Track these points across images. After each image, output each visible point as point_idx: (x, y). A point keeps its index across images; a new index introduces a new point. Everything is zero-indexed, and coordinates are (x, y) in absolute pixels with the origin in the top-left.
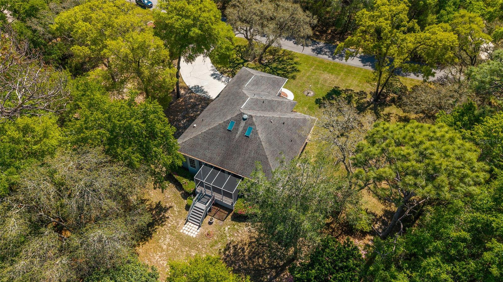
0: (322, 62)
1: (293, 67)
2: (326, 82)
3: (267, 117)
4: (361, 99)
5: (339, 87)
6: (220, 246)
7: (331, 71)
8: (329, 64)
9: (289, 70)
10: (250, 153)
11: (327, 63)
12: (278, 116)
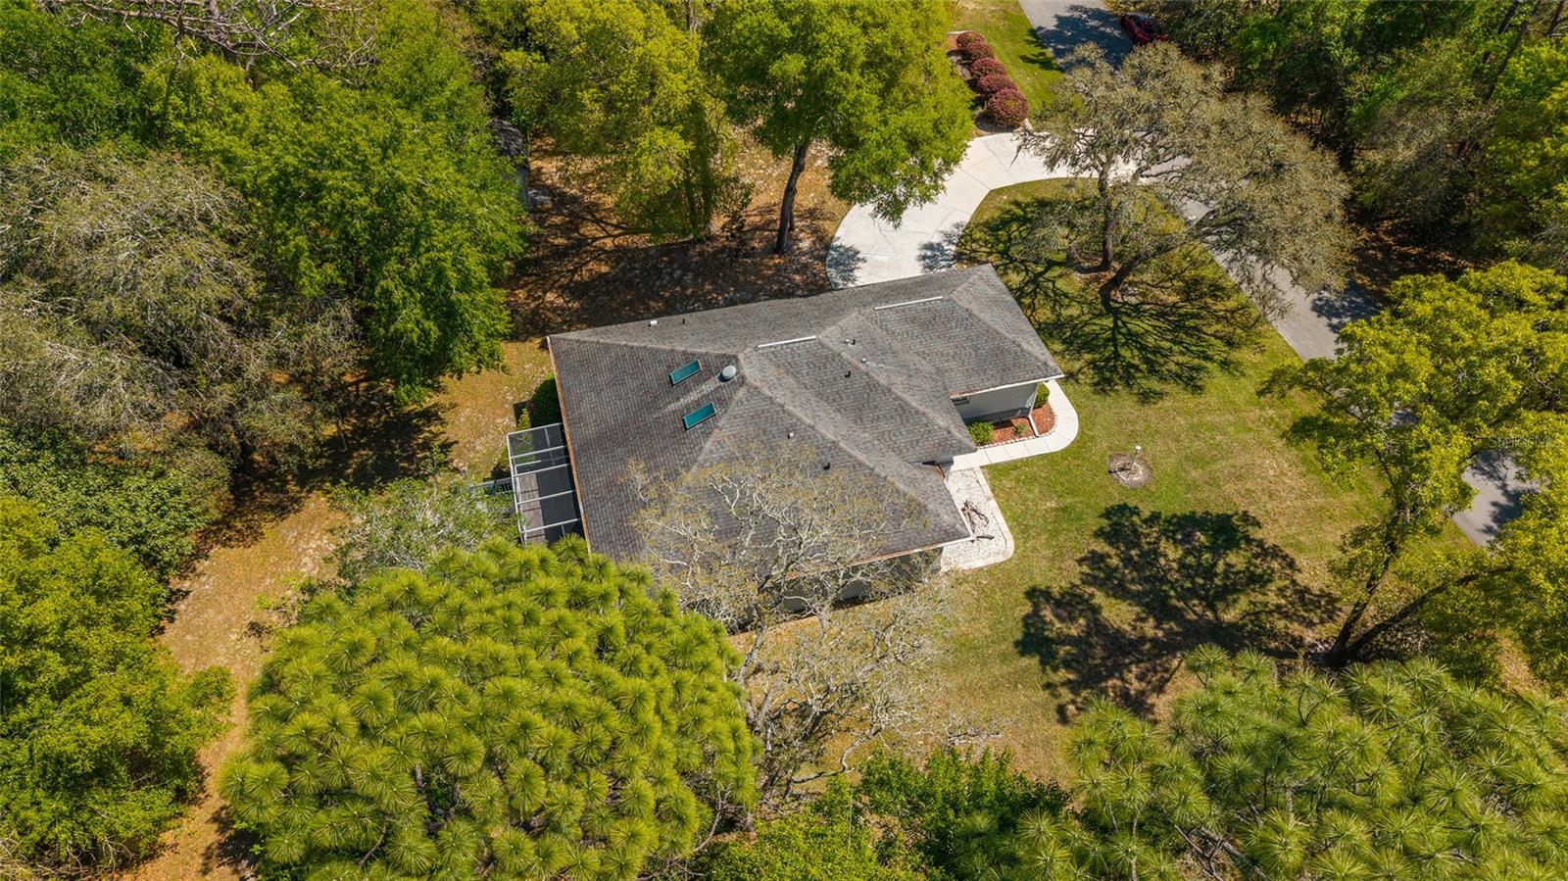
1: (1197, 369)
2: (1239, 478)
3: (791, 415)
4: (1286, 616)
5: (1258, 524)
9: (1173, 367)
12: (830, 436)
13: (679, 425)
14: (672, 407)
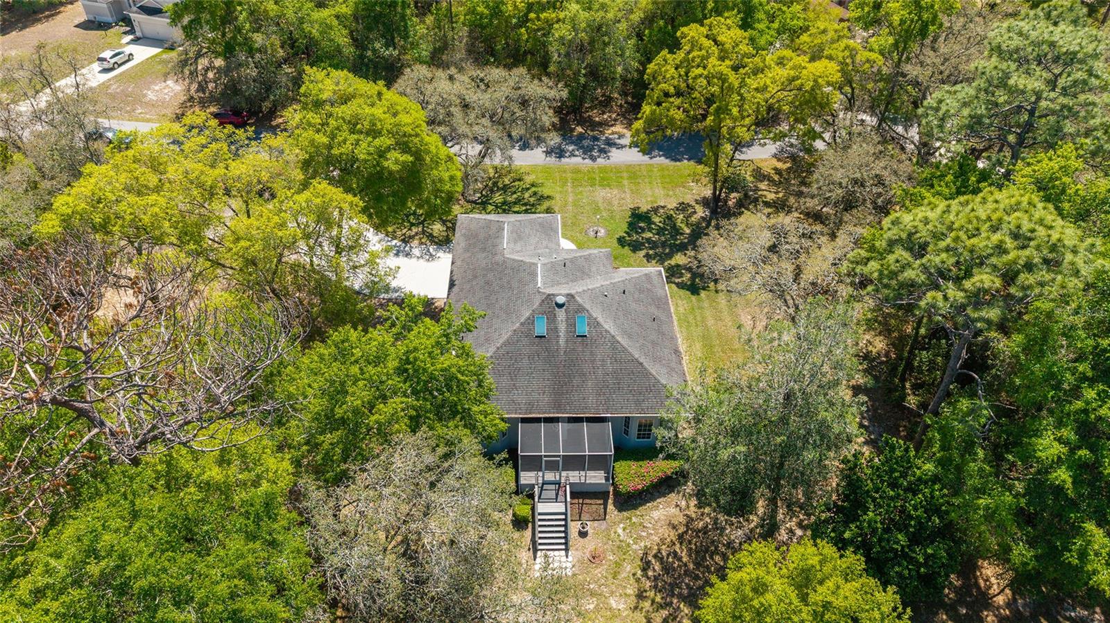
0: (576, 171)
1: (535, 193)
2: (610, 203)
3: (594, 289)
4: (690, 217)
5: (639, 208)
6: (630, 567)
7: (605, 183)
8: (592, 171)
9: (531, 199)
10: (602, 365)
11: (589, 171)
12: (607, 282)
13: (580, 339)
14: (562, 341)
